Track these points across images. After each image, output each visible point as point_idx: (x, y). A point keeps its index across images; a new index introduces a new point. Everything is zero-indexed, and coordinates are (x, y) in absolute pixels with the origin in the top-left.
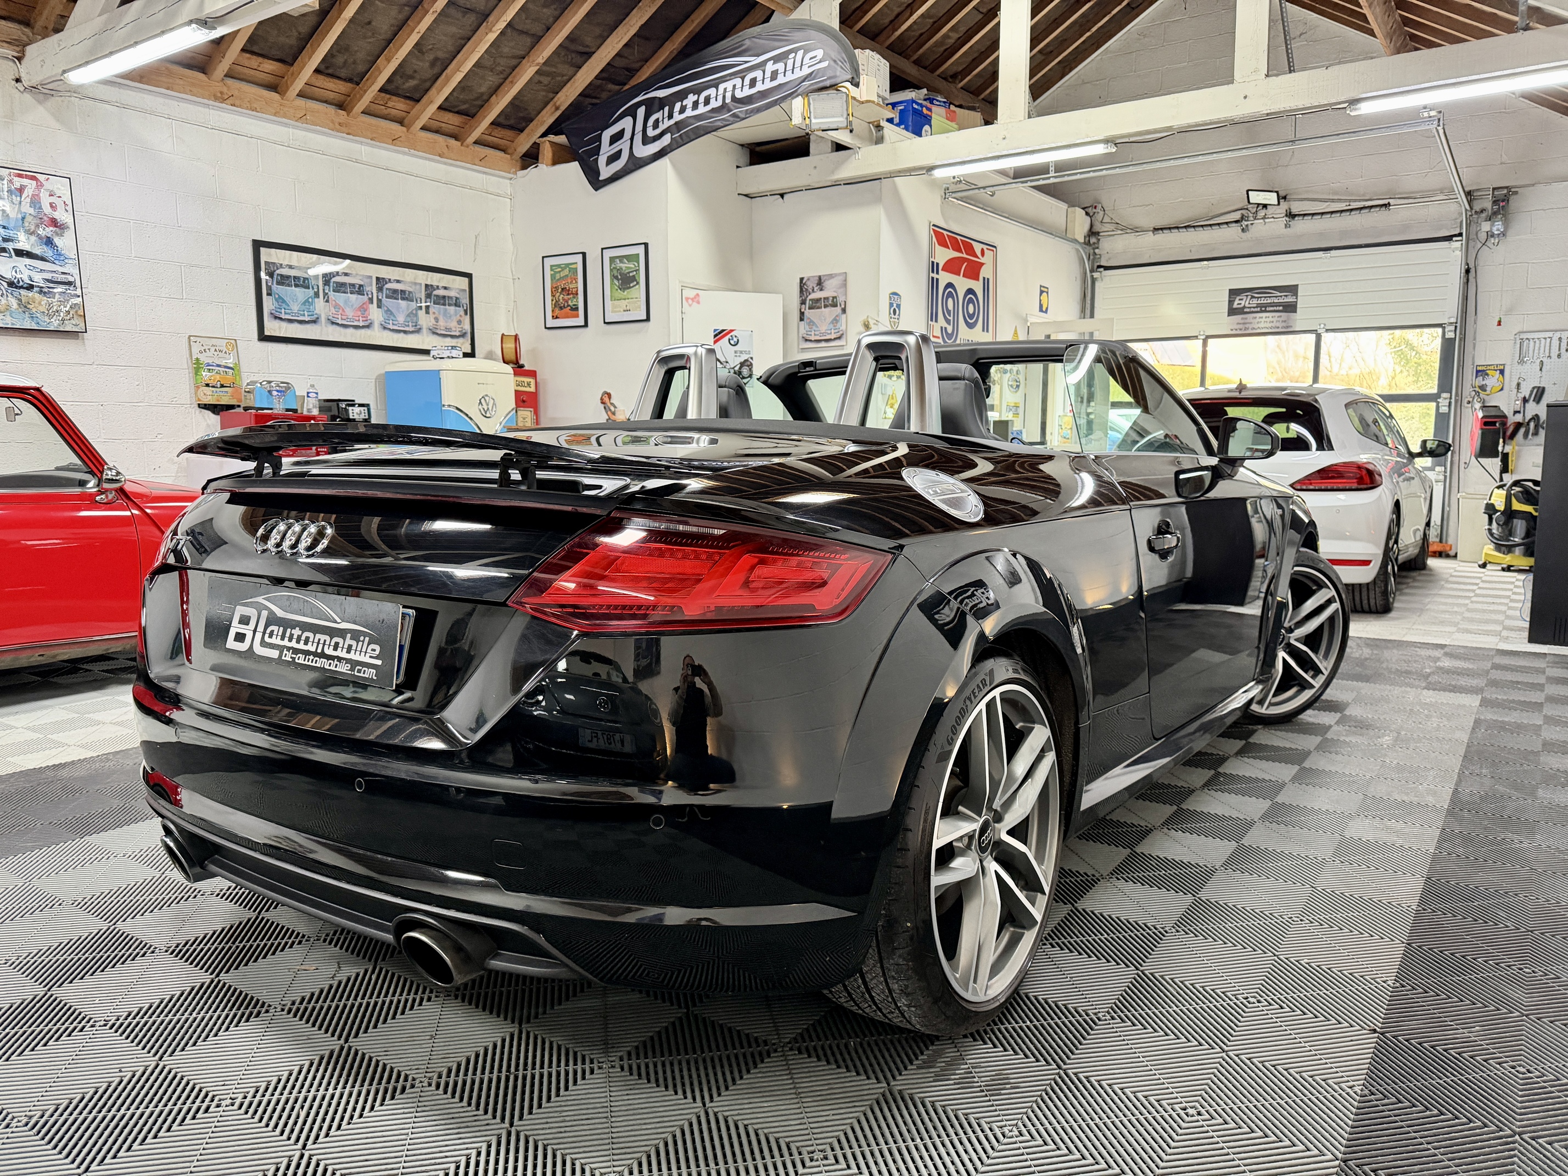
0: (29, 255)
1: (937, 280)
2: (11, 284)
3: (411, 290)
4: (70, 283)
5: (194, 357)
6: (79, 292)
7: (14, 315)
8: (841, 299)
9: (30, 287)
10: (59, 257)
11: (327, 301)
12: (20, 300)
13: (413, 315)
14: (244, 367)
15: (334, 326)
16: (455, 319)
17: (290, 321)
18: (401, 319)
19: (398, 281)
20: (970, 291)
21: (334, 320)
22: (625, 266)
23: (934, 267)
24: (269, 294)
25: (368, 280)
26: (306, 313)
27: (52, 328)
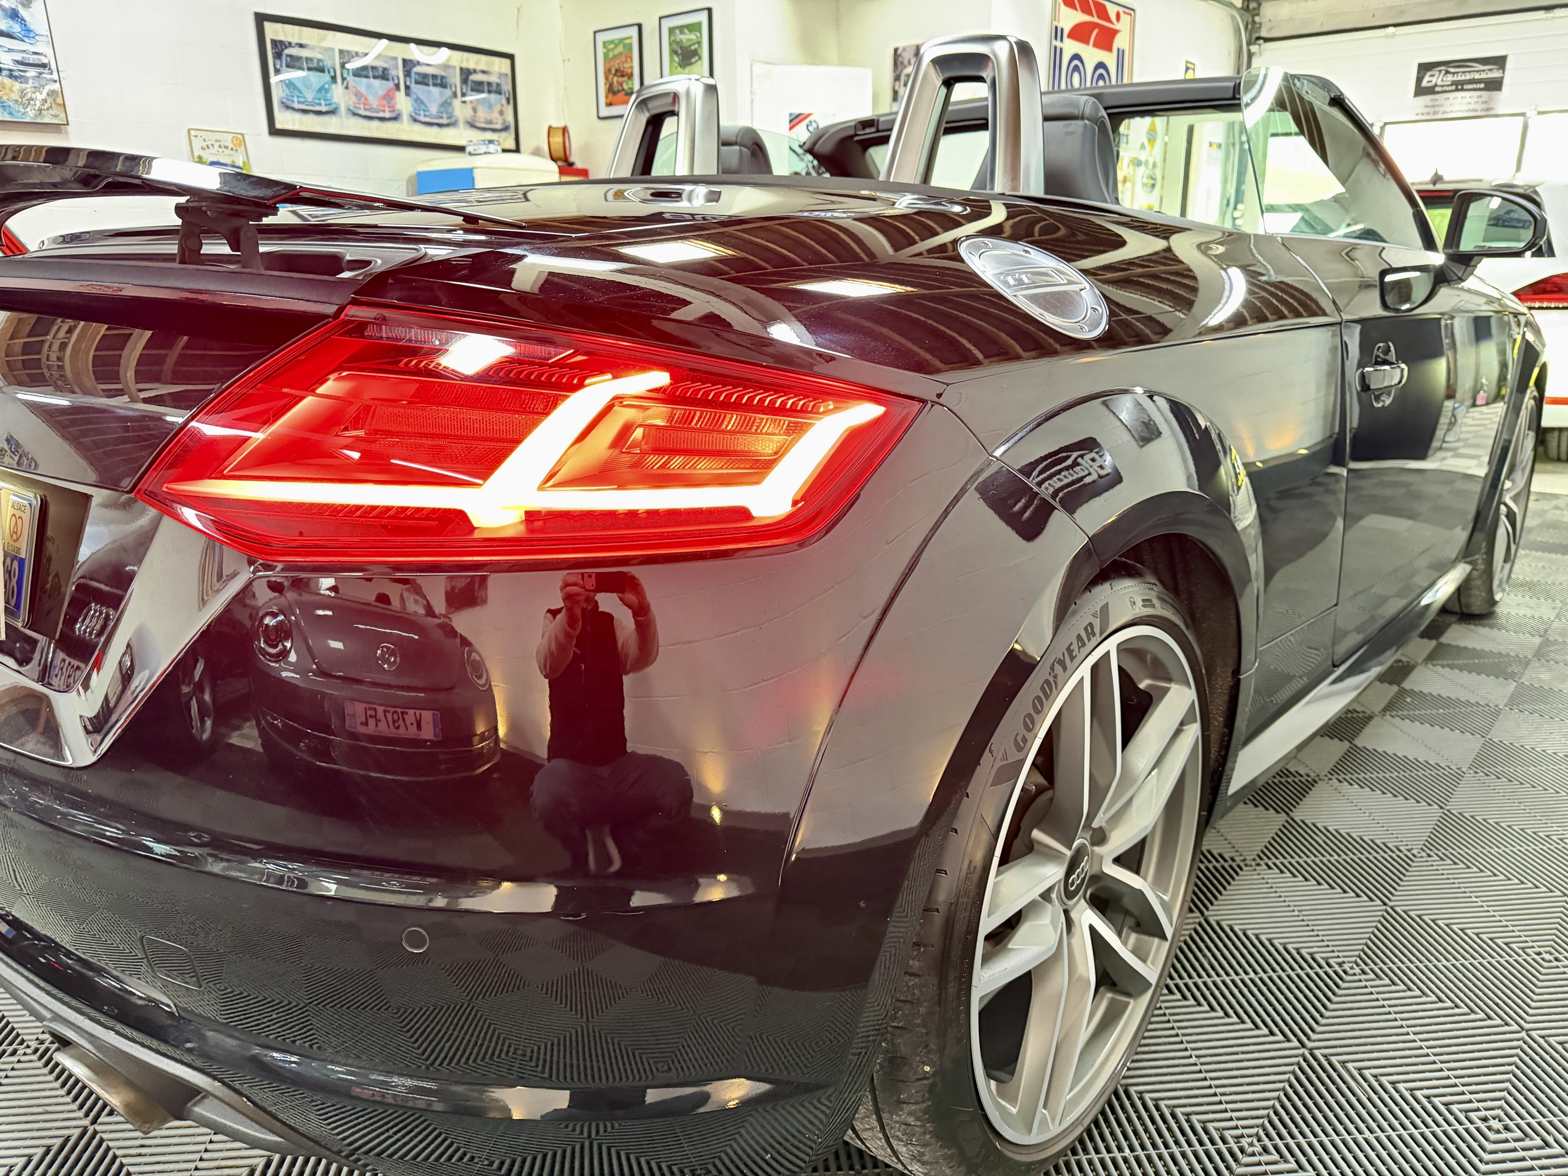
1: (1061, 50)
3: (443, 74)
4: (44, 66)
5: (196, 155)
6: (55, 76)
10: (28, 33)
11: (347, 88)
13: (446, 105)
15: (356, 118)
16: (496, 109)
17: (305, 112)
18: (434, 109)
19: (428, 64)
20: (1101, 65)
21: (356, 111)
22: (687, 38)
23: (1057, 33)
24: (278, 80)
25: (392, 62)
26: (323, 102)
27: (28, 120)
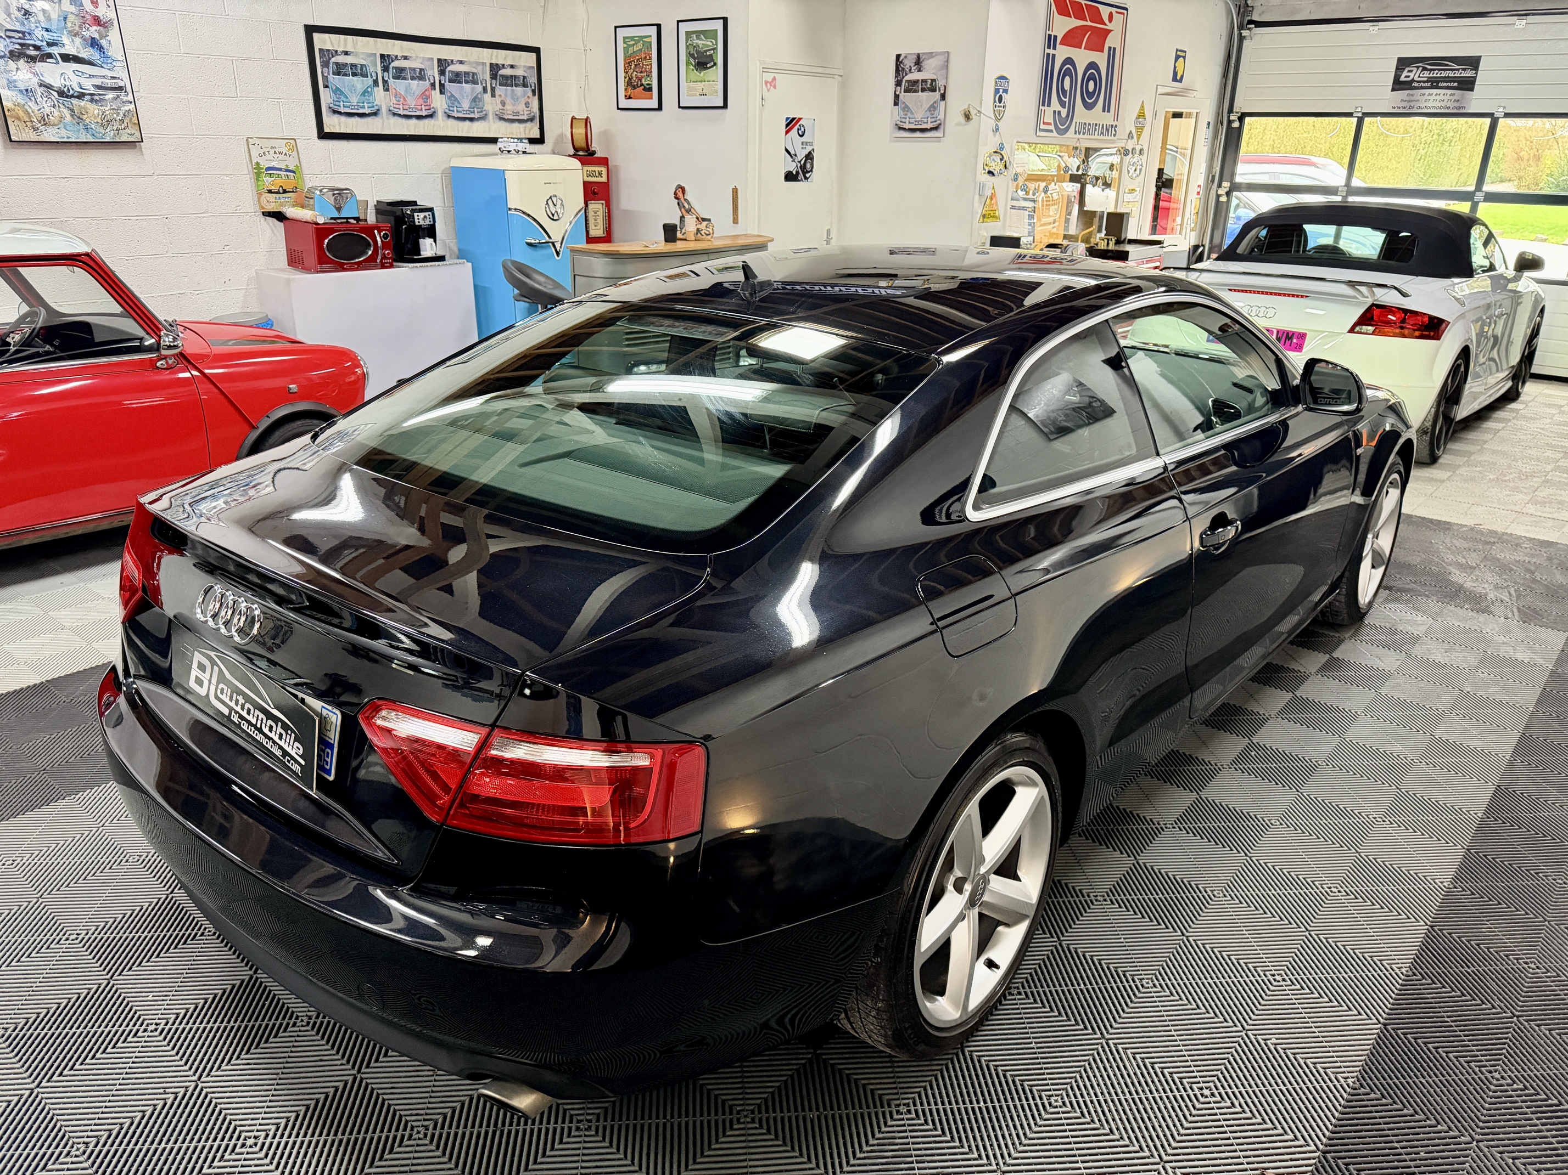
0: (77, 60)
1: (1054, 56)
2: (61, 93)
3: (474, 70)
4: (120, 89)
5: (254, 162)
6: (130, 98)
7: (68, 127)
8: (940, 83)
9: (81, 96)
10: (106, 59)
11: (387, 90)
12: (72, 110)
13: (475, 100)
14: (306, 170)
15: (396, 118)
16: (523, 101)
17: (351, 115)
18: (466, 105)
19: (461, 62)
20: (1092, 65)
21: (396, 111)
22: (703, 43)
23: (1051, 41)
24: (326, 86)
25: (429, 63)
26: (366, 105)
27: (108, 139)
